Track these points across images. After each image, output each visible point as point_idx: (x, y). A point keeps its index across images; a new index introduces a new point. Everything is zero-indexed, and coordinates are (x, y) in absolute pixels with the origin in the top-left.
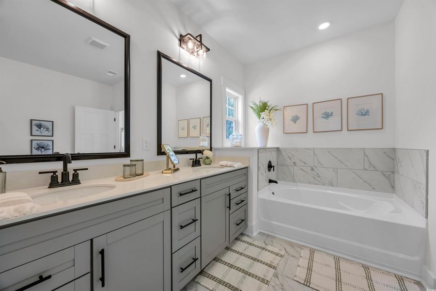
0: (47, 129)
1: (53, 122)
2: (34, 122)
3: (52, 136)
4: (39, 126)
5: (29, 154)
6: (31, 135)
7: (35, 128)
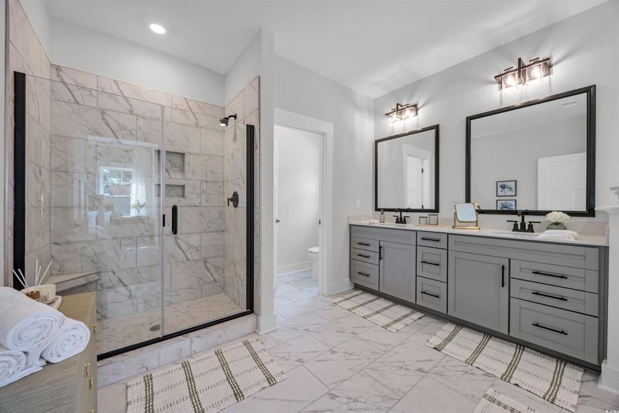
0: (511, 189)
1: (516, 181)
2: (499, 184)
3: (516, 195)
4: (503, 187)
5: (495, 209)
6: (497, 196)
7: (500, 189)
